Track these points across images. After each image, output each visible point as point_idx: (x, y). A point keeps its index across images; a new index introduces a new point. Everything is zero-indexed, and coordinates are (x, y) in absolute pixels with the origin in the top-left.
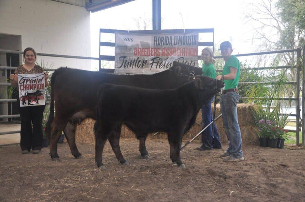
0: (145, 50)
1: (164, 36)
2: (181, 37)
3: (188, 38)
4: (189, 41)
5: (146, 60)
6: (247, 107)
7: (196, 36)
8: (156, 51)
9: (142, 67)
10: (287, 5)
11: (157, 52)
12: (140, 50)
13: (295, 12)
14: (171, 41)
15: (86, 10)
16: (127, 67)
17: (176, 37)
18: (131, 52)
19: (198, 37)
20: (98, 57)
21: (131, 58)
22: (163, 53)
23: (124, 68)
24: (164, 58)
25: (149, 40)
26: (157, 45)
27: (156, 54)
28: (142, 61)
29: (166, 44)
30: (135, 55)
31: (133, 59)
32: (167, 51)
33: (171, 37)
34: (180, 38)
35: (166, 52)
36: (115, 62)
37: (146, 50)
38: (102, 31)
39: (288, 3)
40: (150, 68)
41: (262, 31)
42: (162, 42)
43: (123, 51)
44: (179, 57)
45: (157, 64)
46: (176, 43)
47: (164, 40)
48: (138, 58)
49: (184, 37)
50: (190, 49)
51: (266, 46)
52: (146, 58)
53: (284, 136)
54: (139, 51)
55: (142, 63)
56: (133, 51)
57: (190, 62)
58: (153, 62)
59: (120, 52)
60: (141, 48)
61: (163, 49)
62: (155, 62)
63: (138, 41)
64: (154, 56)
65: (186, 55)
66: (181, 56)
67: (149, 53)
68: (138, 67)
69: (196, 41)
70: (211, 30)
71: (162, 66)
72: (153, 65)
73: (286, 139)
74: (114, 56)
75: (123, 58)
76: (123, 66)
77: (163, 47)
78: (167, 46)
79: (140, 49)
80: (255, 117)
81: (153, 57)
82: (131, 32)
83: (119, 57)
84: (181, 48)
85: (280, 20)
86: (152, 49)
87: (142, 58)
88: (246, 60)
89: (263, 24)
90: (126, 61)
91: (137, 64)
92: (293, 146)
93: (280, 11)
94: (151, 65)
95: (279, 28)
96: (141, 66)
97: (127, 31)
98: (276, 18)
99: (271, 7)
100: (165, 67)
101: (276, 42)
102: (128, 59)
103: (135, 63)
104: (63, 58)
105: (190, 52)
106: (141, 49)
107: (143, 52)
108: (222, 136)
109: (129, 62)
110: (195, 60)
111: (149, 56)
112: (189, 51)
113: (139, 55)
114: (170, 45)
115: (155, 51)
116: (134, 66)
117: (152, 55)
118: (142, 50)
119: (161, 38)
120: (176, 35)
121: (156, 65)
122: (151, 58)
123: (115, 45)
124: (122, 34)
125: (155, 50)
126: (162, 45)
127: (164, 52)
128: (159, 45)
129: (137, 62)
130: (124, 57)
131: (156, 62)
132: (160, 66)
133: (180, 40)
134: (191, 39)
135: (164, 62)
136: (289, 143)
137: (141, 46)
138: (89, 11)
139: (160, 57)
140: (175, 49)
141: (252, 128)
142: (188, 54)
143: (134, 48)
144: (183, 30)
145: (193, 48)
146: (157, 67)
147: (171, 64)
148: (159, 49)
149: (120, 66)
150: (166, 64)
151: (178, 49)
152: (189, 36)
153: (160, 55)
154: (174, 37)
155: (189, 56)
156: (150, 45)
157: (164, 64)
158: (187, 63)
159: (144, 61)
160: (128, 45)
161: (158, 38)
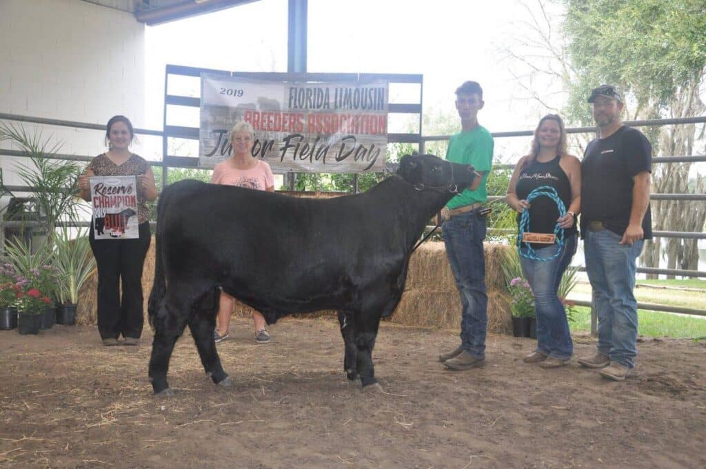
0: (269, 118)
1: (312, 88)
2: (350, 90)
3: (366, 93)
4: (368, 99)
5: (271, 139)
7: (383, 89)
8: (295, 119)
9: (263, 155)
10: (583, 29)
11: (296, 123)
12: (259, 117)
13: (599, 46)
14: (328, 99)
15: (135, 20)
16: (227, 153)
17: (339, 90)
19: (388, 91)
20: (161, 129)
22: (310, 125)
23: (220, 156)
24: (311, 137)
25: (279, 95)
26: (296, 107)
27: (294, 128)
28: (262, 142)
29: (316, 105)
32: (317, 121)
34: (348, 92)
35: (316, 124)
36: (200, 142)
37: (272, 118)
38: (172, 69)
39: (584, 26)
40: (280, 158)
41: (531, 81)
42: (308, 101)
43: (218, 118)
44: (345, 136)
45: (296, 151)
46: (338, 104)
47: (311, 94)
49: (357, 90)
50: (369, 119)
52: (271, 136)
54: (256, 119)
55: (262, 146)
57: (369, 149)
58: (287, 144)
59: (210, 119)
60: (260, 112)
61: (310, 116)
62: (291, 146)
63: (252, 96)
64: (290, 131)
65: (359, 131)
66: (351, 135)
67: (277, 125)
69: (382, 101)
70: (418, 79)
71: (306, 155)
72: (287, 151)
74: (198, 129)
75: (218, 134)
76: (218, 153)
77: (310, 113)
78: (316, 109)
79: (258, 113)
80: (506, 271)
81: (288, 134)
82: (237, 74)
83: (209, 131)
84: (349, 117)
85: (569, 61)
86: (286, 116)
87: (263, 135)
89: (532, 69)
90: (226, 141)
92: (583, 337)
93: (569, 41)
94: (283, 151)
95: (566, 79)
96: (260, 153)
97: (228, 73)
98: (561, 57)
99: (550, 32)
100: (314, 157)
101: (560, 109)
104: (78, 129)
105: (369, 125)
106: (261, 114)
107: (265, 121)
108: (435, 312)
110: (379, 144)
111: (278, 130)
112: (367, 124)
114: (324, 107)
115: (292, 121)
118: (262, 118)
119: (305, 90)
120: (339, 86)
121: (294, 151)
122: (283, 136)
123: (201, 104)
124: (219, 79)
125: (292, 117)
126: (306, 107)
127: (311, 122)
128: (301, 107)
130: (223, 132)
131: (294, 144)
132: (301, 154)
133: (348, 96)
134: (373, 95)
135: (311, 145)
136: (576, 330)
137: (260, 107)
138: (142, 22)
139: (302, 134)
140: (335, 119)
141: (499, 296)
142: (364, 131)
143: (244, 112)
144: (355, 75)
145: (375, 117)
146: (295, 157)
147: (326, 151)
148: (301, 116)
149: (211, 151)
150: (316, 150)
151: (345, 117)
152: (367, 89)
153: (303, 130)
154: (334, 92)
155: (367, 133)
156: (282, 107)
157: (310, 150)
158: (363, 148)
159: (266, 143)
160: (231, 105)
161: (298, 91)
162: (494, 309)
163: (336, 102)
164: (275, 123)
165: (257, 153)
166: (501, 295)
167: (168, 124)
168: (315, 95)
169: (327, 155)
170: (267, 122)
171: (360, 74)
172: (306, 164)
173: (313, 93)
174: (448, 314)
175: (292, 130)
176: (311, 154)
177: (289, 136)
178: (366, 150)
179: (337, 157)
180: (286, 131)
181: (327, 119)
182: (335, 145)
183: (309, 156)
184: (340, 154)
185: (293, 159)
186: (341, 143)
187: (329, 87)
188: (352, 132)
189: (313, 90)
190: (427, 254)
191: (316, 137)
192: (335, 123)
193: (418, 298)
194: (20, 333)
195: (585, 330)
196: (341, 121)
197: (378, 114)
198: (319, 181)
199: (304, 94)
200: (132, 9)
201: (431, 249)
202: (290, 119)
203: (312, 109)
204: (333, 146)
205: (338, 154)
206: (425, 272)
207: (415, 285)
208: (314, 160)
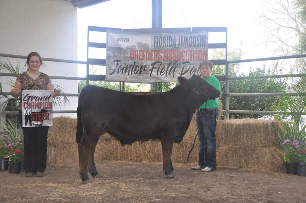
0: (143, 53)
1: (166, 36)
2: (187, 37)
3: (196, 38)
4: (197, 42)
5: (144, 64)
7: (205, 36)
9: (140, 73)
11: (158, 55)
12: (138, 53)
14: (175, 42)
16: (121, 73)
17: (181, 37)
18: (126, 55)
19: (208, 37)
21: (127, 62)
22: (165, 56)
23: (117, 74)
24: (166, 63)
25: (148, 41)
26: (157, 47)
27: (157, 58)
28: (140, 67)
29: (168, 45)
30: (131, 59)
31: (129, 64)
32: (169, 54)
34: (186, 38)
35: (168, 56)
36: (106, 67)
37: (145, 53)
38: (91, 28)
40: (150, 75)
41: (278, 32)
42: (164, 43)
43: (116, 54)
44: (185, 62)
46: (180, 45)
47: (166, 40)
48: (135, 62)
49: (191, 37)
50: (198, 52)
51: (283, 50)
52: (145, 63)
54: (136, 54)
55: (140, 68)
56: (128, 54)
57: (198, 68)
58: (153, 67)
59: (112, 54)
60: (139, 50)
61: (165, 51)
62: (155, 68)
63: (134, 42)
64: (154, 60)
65: (192, 59)
67: (148, 57)
68: (136, 74)
69: (205, 42)
70: (224, 29)
71: (163, 73)
72: (153, 71)
74: (105, 60)
75: (116, 63)
77: (165, 50)
78: (169, 48)
79: (137, 51)
80: (279, 135)
81: (153, 61)
82: (126, 30)
83: (111, 61)
84: (187, 51)
85: (299, 20)
86: (152, 52)
87: (140, 63)
88: (265, 66)
89: (279, 25)
90: (120, 66)
91: (133, 70)
93: (300, 10)
94: (151, 71)
95: (298, 30)
96: (139, 72)
97: (121, 30)
98: (294, 18)
99: (288, 5)
100: (168, 74)
101: (294, 45)
102: (123, 64)
103: (131, 68)
106: (139, 51)
107: (141, 55)
108: (237, 159)
109: (124, 68)
111: (148, 60)
112: (197, 55)
113: (136, 59)
114: (173, 47)
115: (156, 54)
116: (130, 73)
117: (151, 60)
118: (140, 53)
119: (163, 38)
120: (181, 35)
121: (157, 71)
122: (151, 63)
123: (107, 47)
124: (116, 33)
125: (156, 52)
126: (163, 46)
127: (166, 55)
128: (160, 47)
129: (134, 68)
130: (118, 61)
131: (157, 67)
132: (161, 73)
133: (186, 40)
134: (199, 39)
135: (166, 67)
137: (138, 48)
138: (76, 6)
139: (161, 62)
140: (179, 52)
141: (275, 150)
142: (195, 59)
143: (130, 50)
144: (190, 28)
145: (201, 51)
146: (157, 74)
147: (174, 70)
148: (160, 51)
149: (112, 72)
150: (169, 70)
151: (184, 52)
152: (196, 36)
153: (162, 59)
154: (178, 38)
155: (197, 60)
156: (150, 47)
157: (166, 70)
158: (194, 68)
159: (142, 66)
160: (122, 47)
161: (159, 38)
162: (273, 157)
163: (179, 44)
164: (146, 56)
165: (137, 72)
166: (277, 149)
167: (89, 57)
168: (168, 40)
169: (175, 72)
170: (142, 55)
171: (193, 28)
172: (163, 77)
173: (167, 39)
174: (245, 160)
175: (156, 59)
176: (166, 72)
177: (154, 63)
178: (196, 69)
179: (180, 73)
181: (175, 53)
182: (179, 67)
183: (165, 73)
185: (156, 75)
186: (183, 66)
187: (176, 35)
188: (188, 60)
189: (167, 38)
190: (232, 126)
191: (169, 63)
192: (179, 55)
193: (228, 151)
194: (11, 172)
196: (182, 54)
197: (202, 49)
198: (169, 87)
199: (162, 40)
201: (235, 123)
202: (155, 54)
203: (166, 48)
205: (181, 72)
206: (231, 136)
207: (225, 143)
208: (168, 76)
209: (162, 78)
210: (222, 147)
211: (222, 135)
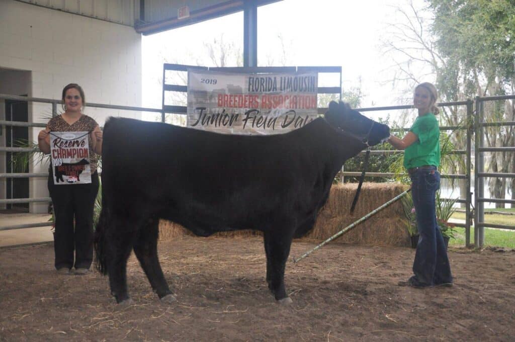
0: (235, 99)
1: (264, 77)
2: (291, 78)
3: (302, 80)
4: (304, 85)
5: (236, 113)
6: (393, 189)
7: (314, 77)
8: (253, 99)
9: (230, 125)
10: (447, 29)
11: (254, 102)
12: (227, 98)
13: (460, 41)
14: (276, 85)
15: (135, 32)
16: (206, 124)
17: (283, 78)
18: (213, 101)
19: (317, 78)
21: (213, 110)
22: (263, 103)
23: (201, 126)
24: (264, 111)
25: (241, 83)
26: (253, 90)
27: (252, 105)
28: (230, 115)
29: (267, 89)
30: (220, 105)
31: (217, 113)
32: (268, 100)
33: (275, 78)
34: (290, 80)
35: (267, 102)
36: (187, 117)
37: (237, 99)
38: (168, 67)
39: (448, 27)
40: (243, 126)
41: (409, 67)
42: (262, 87)
43: (200, 100)
44: (288, 110)
45: (254, 121)
46: (283, 88)
47: (264, 82)
48: (224, 110)
49: (296, 78)
50: (305, 98)
52: (236, 111)
53: (448, 232)
54: (226, 99)
55: (230, 118)
56: (215, 100)
57: (305, 119)
58: (248, 116)
59: (194, 100)
60: (229, 94)
61: (263, 97)
62: (250, 118)
63: (223, 83)
64: (249, 107)
65: (298, 106)
66: (292, 109)
67: (240, 104)
68: (225, 125)
69: (314, 85)
70: (338, 69)
71: (261, 124)
72: (248, 121)
73: (452, 237)
74: (186, 107)
75: (200, 110)
76: (200, 123)
77: (263, 95)
78: (267, 92)
79: (227, 96)
80: (404, 203)
81: (248, 109)
82: (212, 69)
83: (194, 108)
84: (290, 97)
85: (436, 51)
86: (246, 98)
87: (230, 110)
89: (410, 58)
90: (205, 115)
91: (222, 120)
92: (461, 248)
93: (436, 38)
94: (245, 122)
95: (434, 64)
96: (228, 123)
97: (205, 68)
98: (430, 48)
99: (422, 31)
100: (266, 125)
102: (208, 112)
103: (219, 118)
105: (305, 102)
106: (229, 96)
109: (210, 117)
110: (312, 115)
111: (241, 107)
112: (303, 101)
113: (226, 105)
114: (273, 90)
115: (251, 100)
116: (218, 124)
118: (230, 99)
119: (260, 79)
120: (283, 76)
121: (252, 122)
122: (244, 111)
123: (188, 89)
124: (199, 72)
125: (251, 98)
126: (261, 91)
127: (264, 101)
128: (257, 90)
129: (223, 118)
130: (203, 109)
131: (253, 116)
132: (257, 124)
133: (289, 83)
134: (307, 81)
135: (264, 117)
136: (455, 244)
137: (229, 91)
138: (139, 33)
139: (257, 109)
140: (281, 98)
141: (399, 220)
142: (301, 106)
143: (217, 94)
144: (294, 68)
145: (309, 97)
146: (253, 126)
147: (275, 120)
148: (257, 96)
149: (194, 123)
150: (268, 120)
151: (287, 97)
152: (302, 78)
153: (259, 107)
154: (280, 79)
155: (303, 108)
156: (243, 91)
157: (264, 120)
158: (300, 119)
159: (233, 116)
160: (208, 91)
161: (255, 80)
162: (397, 230)
163: (281, 87)
164: (239, 102)
165: (226, 123)
166: (401, 220)
167: (166, 104)
168: (266, 82)
169: (275, 124)
170: (233, 102)
171: (298, 67)
172: (261, 130)
174: (363, 234)
176: (265, 123)
177: (249, 111)
178: (302, 120)
179: (282, 125)
180: (247, 107)
181: (275, 99)
182: (281, 117)
183: (263, 125)
184: (284, 123)
185: (251, 127)
186: (285, 115)
189: (265, 79)
190: (348, 192)
191: (268, 111)
192: (280, 102)
193: (342, 223)
195: (460, 244)
196: (285, 99)
197: (311, 95)
199: (258, 82)
200: (133, 24)
201: (351, 188)
202: (249, 100)
203: (265, 92)
204: (279, 118)
207: (339, 213)
208: (266, 128)
209: (259, 131)
210: (335, 219)
211: (335, 203)
